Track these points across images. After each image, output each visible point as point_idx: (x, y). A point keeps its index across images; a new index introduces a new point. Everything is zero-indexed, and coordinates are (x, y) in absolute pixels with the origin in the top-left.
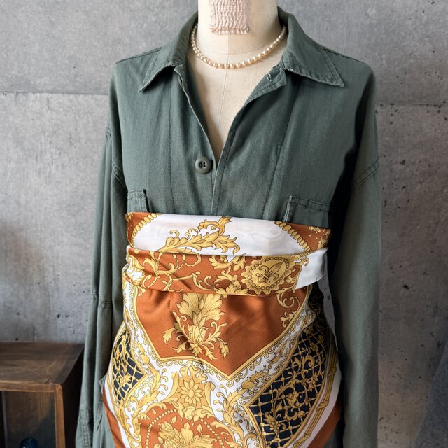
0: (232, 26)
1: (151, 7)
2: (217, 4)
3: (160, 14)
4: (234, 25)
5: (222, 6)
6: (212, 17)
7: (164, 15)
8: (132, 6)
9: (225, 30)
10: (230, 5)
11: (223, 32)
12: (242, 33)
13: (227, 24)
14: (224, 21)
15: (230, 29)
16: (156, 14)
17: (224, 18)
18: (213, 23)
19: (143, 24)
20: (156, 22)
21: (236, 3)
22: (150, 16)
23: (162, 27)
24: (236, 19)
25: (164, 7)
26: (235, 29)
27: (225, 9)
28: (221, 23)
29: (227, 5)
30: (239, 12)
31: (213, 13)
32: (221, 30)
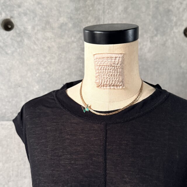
0: (112, 83)
1: (42, 63)
2: (101, 69)
3: (48, 68)
4: (113, 83)
5: (104, 70)
6: (96, 77)
7: (50, 68)
8: (28, 62)
9: (106, 86)
10: (111, 70)
11: (105, 87)
12: (118, 88)
13: (108, 82)
14: (106, 80)
15: (110, 86)
16: (45, 68)
17: (106, 78)
18: (97, 81)
19: (36, 74)
20: (45, 72)
21: (114, 68)
22: (41, 68)
23: (50, 76)
24: (114, 79)
25: (51, 63)
26: (113, 86)
27: (107, 72)
28: (103, 82)
29: (108, 69)
30: (117, 74)
31: (98, 74)
32: (104, 86)
